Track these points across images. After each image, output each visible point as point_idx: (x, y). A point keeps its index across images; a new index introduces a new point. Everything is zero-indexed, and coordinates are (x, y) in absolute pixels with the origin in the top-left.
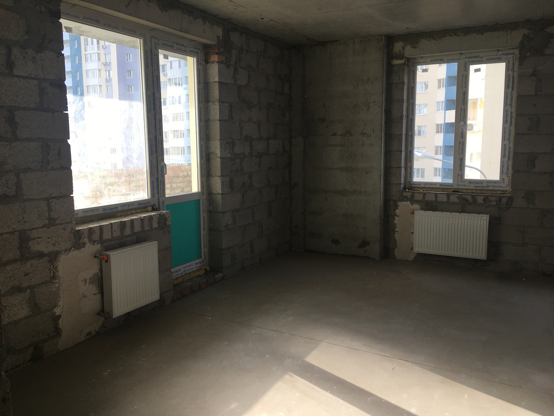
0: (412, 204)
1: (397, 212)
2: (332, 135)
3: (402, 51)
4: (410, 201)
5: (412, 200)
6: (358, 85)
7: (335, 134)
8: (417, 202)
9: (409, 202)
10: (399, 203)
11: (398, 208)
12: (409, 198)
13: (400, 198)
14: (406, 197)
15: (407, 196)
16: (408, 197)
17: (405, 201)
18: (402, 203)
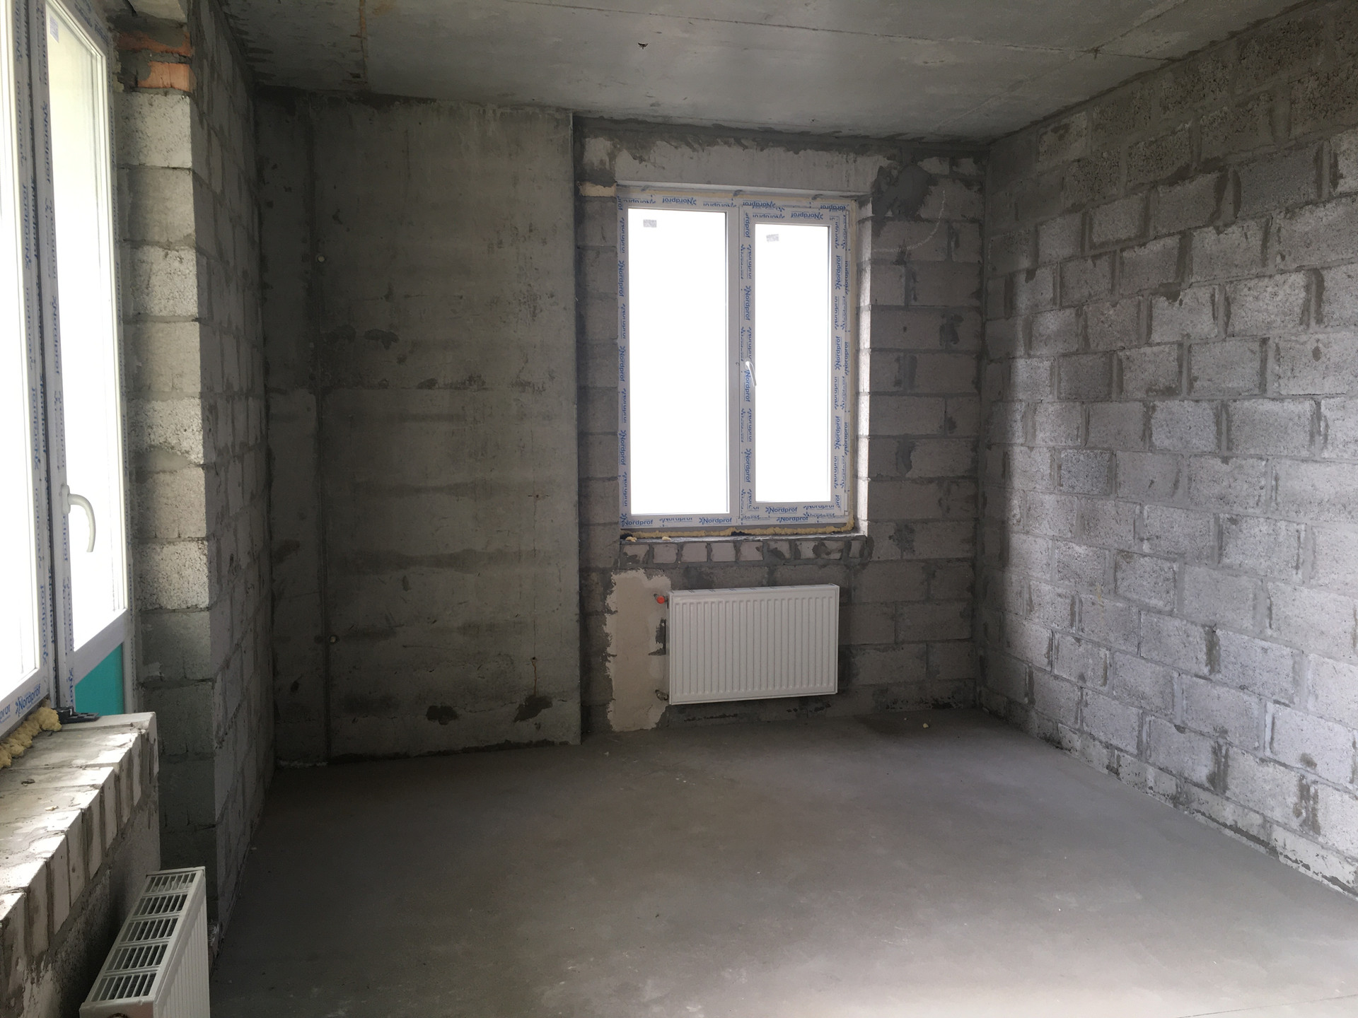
0: (649, 577)
1: (611, 601)
2: (421, 386)
3: (608, 164)
4: (645, 568)
5: (649, 564)
6: (500, 243)
7: (430, 384)
8: (663, 568)
9: (642, 571)
10: (615, 577)
11: (612, 592)
12: (641, 559)
13: (616, 562)
14: (634, 558)
15: (636, 556)
16: (637, 558)
17: (632, 569)
18: (623, 575)
